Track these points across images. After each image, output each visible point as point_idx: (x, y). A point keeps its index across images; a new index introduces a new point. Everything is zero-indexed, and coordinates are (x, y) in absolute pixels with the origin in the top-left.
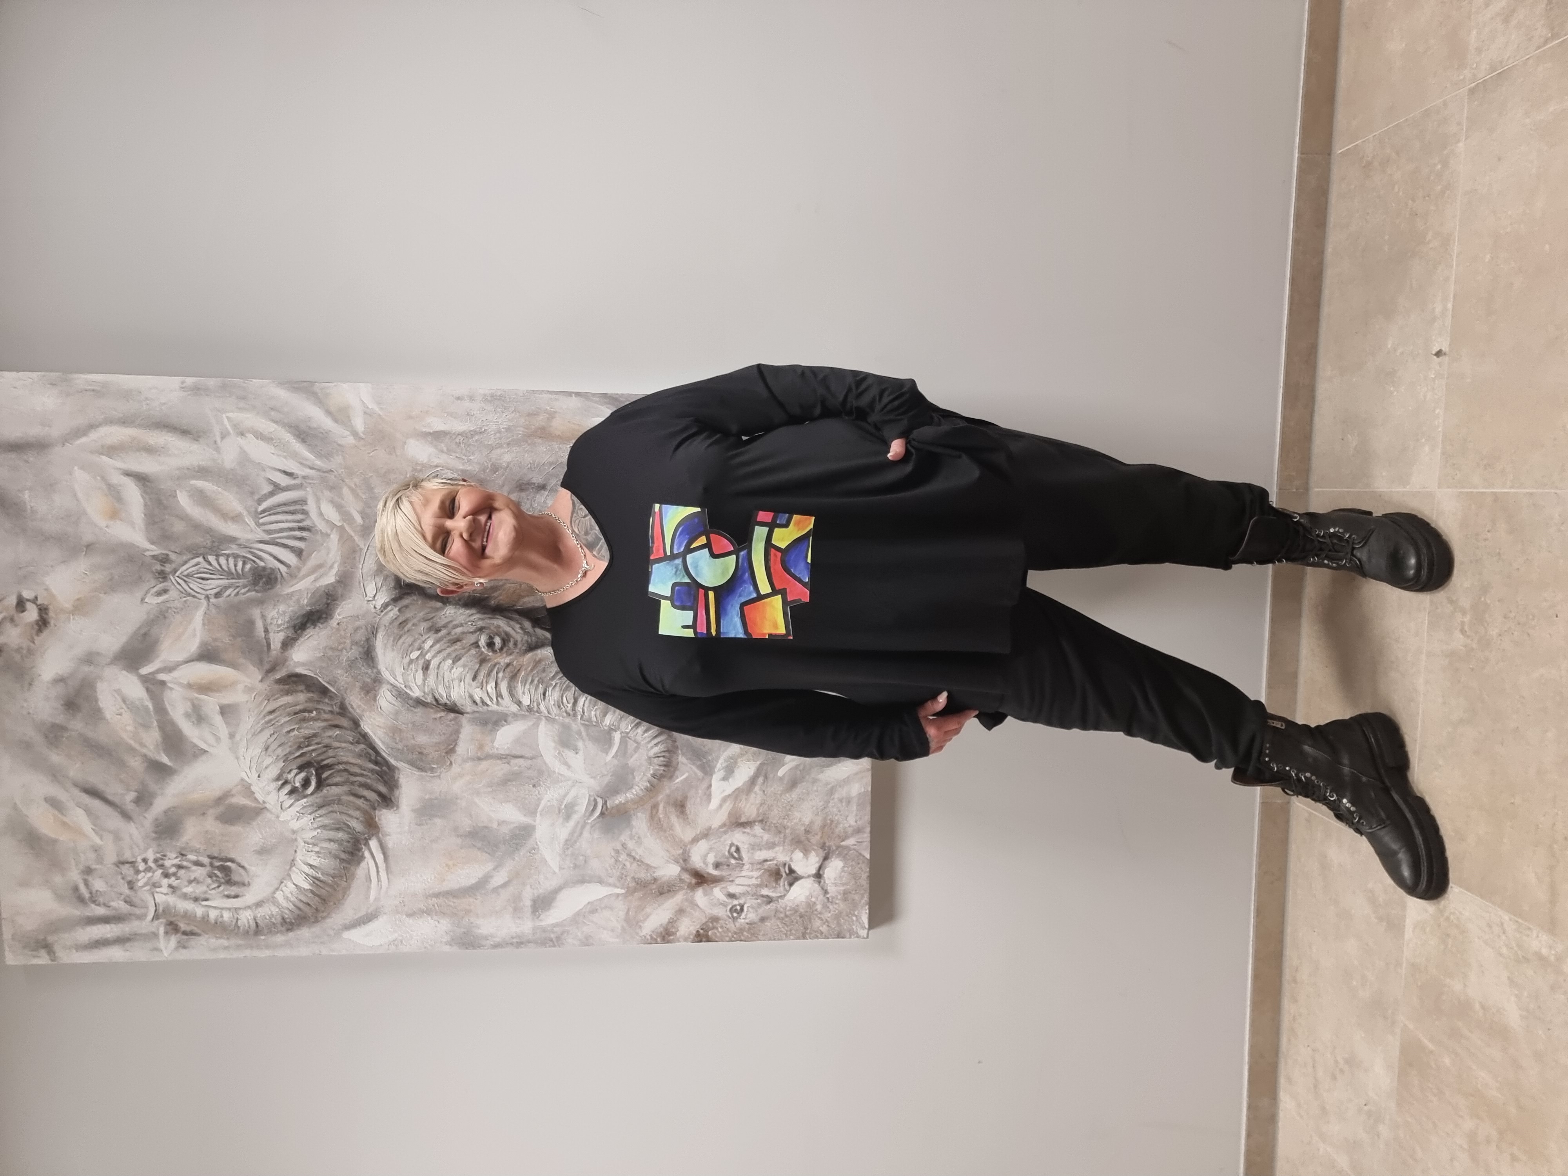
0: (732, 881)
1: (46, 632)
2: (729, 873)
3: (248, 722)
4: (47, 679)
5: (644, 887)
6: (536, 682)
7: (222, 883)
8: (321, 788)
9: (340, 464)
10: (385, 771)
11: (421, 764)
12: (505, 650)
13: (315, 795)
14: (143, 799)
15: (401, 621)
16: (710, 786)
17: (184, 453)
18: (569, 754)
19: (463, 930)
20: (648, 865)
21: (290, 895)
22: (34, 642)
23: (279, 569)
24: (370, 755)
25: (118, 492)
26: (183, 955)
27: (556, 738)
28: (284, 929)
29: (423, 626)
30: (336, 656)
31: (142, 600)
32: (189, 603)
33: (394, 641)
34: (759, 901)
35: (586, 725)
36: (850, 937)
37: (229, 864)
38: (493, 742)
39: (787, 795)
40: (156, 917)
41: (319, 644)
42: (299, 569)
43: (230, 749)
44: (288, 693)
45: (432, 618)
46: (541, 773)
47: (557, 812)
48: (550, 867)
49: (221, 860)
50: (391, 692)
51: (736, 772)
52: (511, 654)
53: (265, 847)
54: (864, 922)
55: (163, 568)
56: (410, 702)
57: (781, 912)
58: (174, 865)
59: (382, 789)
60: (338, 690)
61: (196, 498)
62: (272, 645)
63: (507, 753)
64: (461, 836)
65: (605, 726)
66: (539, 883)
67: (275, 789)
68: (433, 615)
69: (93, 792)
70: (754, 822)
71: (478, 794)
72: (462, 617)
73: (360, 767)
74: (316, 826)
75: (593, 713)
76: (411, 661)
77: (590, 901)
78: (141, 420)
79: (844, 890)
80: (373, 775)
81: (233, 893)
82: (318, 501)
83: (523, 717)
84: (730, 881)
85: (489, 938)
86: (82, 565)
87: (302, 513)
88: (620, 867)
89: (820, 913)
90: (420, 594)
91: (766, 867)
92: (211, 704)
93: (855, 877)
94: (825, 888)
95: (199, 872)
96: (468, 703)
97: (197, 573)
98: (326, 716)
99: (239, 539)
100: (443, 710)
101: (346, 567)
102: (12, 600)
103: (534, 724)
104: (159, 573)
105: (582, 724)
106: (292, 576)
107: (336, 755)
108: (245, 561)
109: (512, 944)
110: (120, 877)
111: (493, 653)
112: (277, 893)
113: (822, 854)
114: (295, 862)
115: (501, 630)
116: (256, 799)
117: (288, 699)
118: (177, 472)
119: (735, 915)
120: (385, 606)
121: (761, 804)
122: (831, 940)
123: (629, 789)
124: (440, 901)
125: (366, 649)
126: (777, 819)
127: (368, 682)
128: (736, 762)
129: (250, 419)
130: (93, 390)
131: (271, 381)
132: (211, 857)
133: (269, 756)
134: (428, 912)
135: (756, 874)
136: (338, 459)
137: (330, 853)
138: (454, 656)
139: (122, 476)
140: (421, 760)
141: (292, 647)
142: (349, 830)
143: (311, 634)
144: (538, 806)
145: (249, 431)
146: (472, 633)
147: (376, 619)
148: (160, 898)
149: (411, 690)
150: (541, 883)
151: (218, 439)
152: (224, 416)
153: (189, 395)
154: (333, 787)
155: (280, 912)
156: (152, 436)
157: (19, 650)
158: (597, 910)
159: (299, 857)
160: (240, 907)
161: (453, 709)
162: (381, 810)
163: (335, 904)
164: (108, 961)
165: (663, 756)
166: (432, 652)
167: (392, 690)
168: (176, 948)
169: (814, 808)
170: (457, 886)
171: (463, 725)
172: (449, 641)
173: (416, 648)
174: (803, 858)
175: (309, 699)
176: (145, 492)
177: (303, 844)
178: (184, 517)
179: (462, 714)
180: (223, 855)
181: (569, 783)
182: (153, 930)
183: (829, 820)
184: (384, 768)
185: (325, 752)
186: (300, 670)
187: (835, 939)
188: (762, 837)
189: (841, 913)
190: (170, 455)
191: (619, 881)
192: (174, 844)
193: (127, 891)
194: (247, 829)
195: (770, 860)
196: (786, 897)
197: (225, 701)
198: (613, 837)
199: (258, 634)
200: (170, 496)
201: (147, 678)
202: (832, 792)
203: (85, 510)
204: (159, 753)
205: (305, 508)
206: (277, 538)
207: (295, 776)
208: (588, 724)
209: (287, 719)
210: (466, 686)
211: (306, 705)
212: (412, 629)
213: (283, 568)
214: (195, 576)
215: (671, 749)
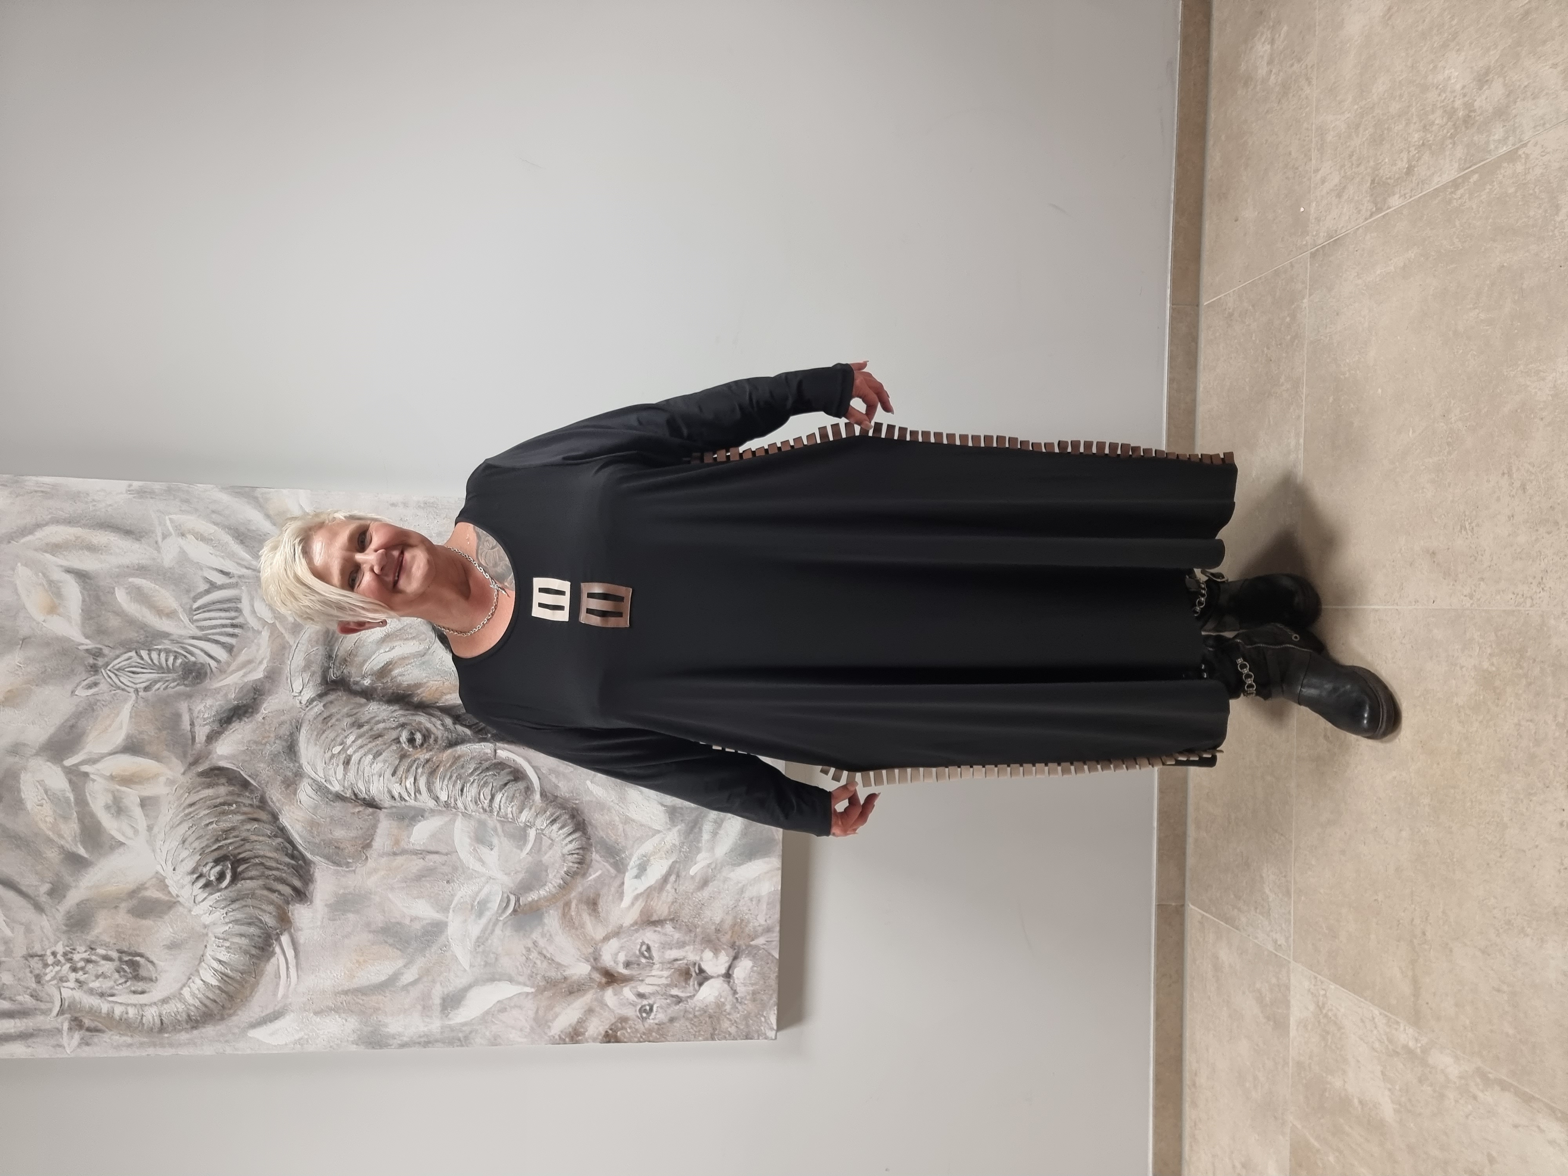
0: (642, 981)
2: (639, 972)
3: (167, 813)
5: (554, 985)
6: (454, 778)
7: (130, 978)
8: (235, 882)
10: (301, 866)
11: (337, 858)
12: (425, 746)
13: (230, 889)
14: (57, 891)
15: (325, 716)
16: (623, 883)
17: (125, 553)
18: (484, 851)
19: (370, 1029)
20: (559, 964)
21: (197, 992)
23: (209, 664)
24: (287, 849)
25: (59, 588)
26: (86, 1052)
27: (472, 834)
28: (188, 1026)
30: (260, 750)
31: (73, 692)
33: (317, 735)
34: (668, 1001)
35: (501, 821)
36: (758, 1039)
37: (138, 959)
38: (409, 838)
39: (699, 894)
40: (61, 1012)
41: (243, 738)
42: (228, 664)
43: (147, 841)
44: (209, 786)
45: (355, 714)
46: (455, 869)
47: (470, 907)
48: (461, 965)
49: (130, 954)
50: (311, 786)
51: (648, 870)
52: (431, 750)
53: (175, 942)
54: (773, 1023)
55: (96, 662)
56: (330, 796)
57: (690, 1013)
58: (82, 959)
59: (297, 883)
60: (259, 783)
61: (133, 595)
62: (196, 738)
63: (423, 848)
64: (374, 932)
65: (521, 822)
66: (449, 980)
67: (189, 882)
68: (357, 710)
69: (7, 883)
70: (665, 920)
71: (392, 889)
72: (385, 713)
73: (277, 861)
74: (228, 921)
75: (509, 809)
76: (333, 756)
77: (500, 998)
78: (87, 520)
79: (754, 990)
80: (288, 869)
81: (140, 989)
82: (252, 600)
83: (440, 812)
84: (640, 981)
85: (397, 1037)
86: (16, 658)
87: (236, 611)
88: (531, 965)
89: (729, 1014)
90: (344, 690)
91: (676, 966)
92: (132, 796)
93: (764, 977)
94: (735, 989)
95: (107, 967)
96: (387, 797)
97: (128, 667)
98: (245, 809)
100: (361, 805)
101: (274, 663)
103: (450, 820)
104: (91, 667)
105: (498, 820)
106: (222, 671)
107: (253, 849)
108: (177, 656)
109: (419, 1043)
110: (28, 970)
111: (414, 749)
112: (185, 989)
113: (732, 953)
114: (205, 957)
115: (422, 726)
116: (169, 893)
117: (209, 792)
118: (117, 570)
119: (644, 1015)
120: (311, 701)
121: (673, 903)
122: (739, 1041)
123: (542, 886)
124: (349, 998)
125: (289, 743)
126: (688, 917)
127: (289, 776)
128: (649, 860)
129: (192, 522)
130: (42, 492)
131: (214, 486)
132: (120, 952)
133: (186, 849)
134: (336, 1010)
135: (666, 973)
137: (240, 948)
138: (375, 751)
139: (64, 574)
140: (337, 854)
141: (216, 740)
142: (261, 925)
143: (237, 727)
144: (451, 902)
145: (189, 532)
146: (393, 729)
147: (300, 714)
148: (66, 993)
149: (331, 783)
150: (451, 981)
151: (160, 539)
152: (167, 517)
153: (134, 497)
154: (248, 881)
155: (185, 1009)
156: (96, 536)
158: (506, 1008)
159: (209, 953)
160: (146, 1003)
161: (371, 804)
162: (294, 905)
163: (242, 1001)
164: (8, 1057)
165: (577, 854)
166: (354, 747)
167: (314, 784)
168: (79, 1045)
169: (725, 907)
170: (365, 983)
171: (381, 820)
172: (371, 737)
173: (338, 743)
174: (713, 957)
175: (229, 792)
176: (84, 588)
177: (214, 939)
178: (120, 613)
179: (380, 809)
180: (132, 949)
181: (483, 879)
182: (57, 1025)
183: (740, 919)
184: (300, 862)
185: (242, 845)
186: (223, 764)
187: (744, 1041)
188: (672, 936)
189: (749, 1013)
190: (111, 554)
191: (529, 979)
192: (84, 937)
193: (34, 985)
194: (159, 924)
195: (680, 960)
196: (696, 997)
197: (146, 793)
198: (524, 935)
199: (183, 727)
200: (108, 592)
201: (71, 769)
202: (742, 891)
203: (24, 605)
204: (76, 845)
205: (239, 606)
206: (210, 634)
207: (211, 870)
208: (504, 821)
209: (207, 812)
210: (386, 781)
211: (226, 798)
212: (335, 725)
213: (213, 664)
214: (127, 670)
215: (585, 846)
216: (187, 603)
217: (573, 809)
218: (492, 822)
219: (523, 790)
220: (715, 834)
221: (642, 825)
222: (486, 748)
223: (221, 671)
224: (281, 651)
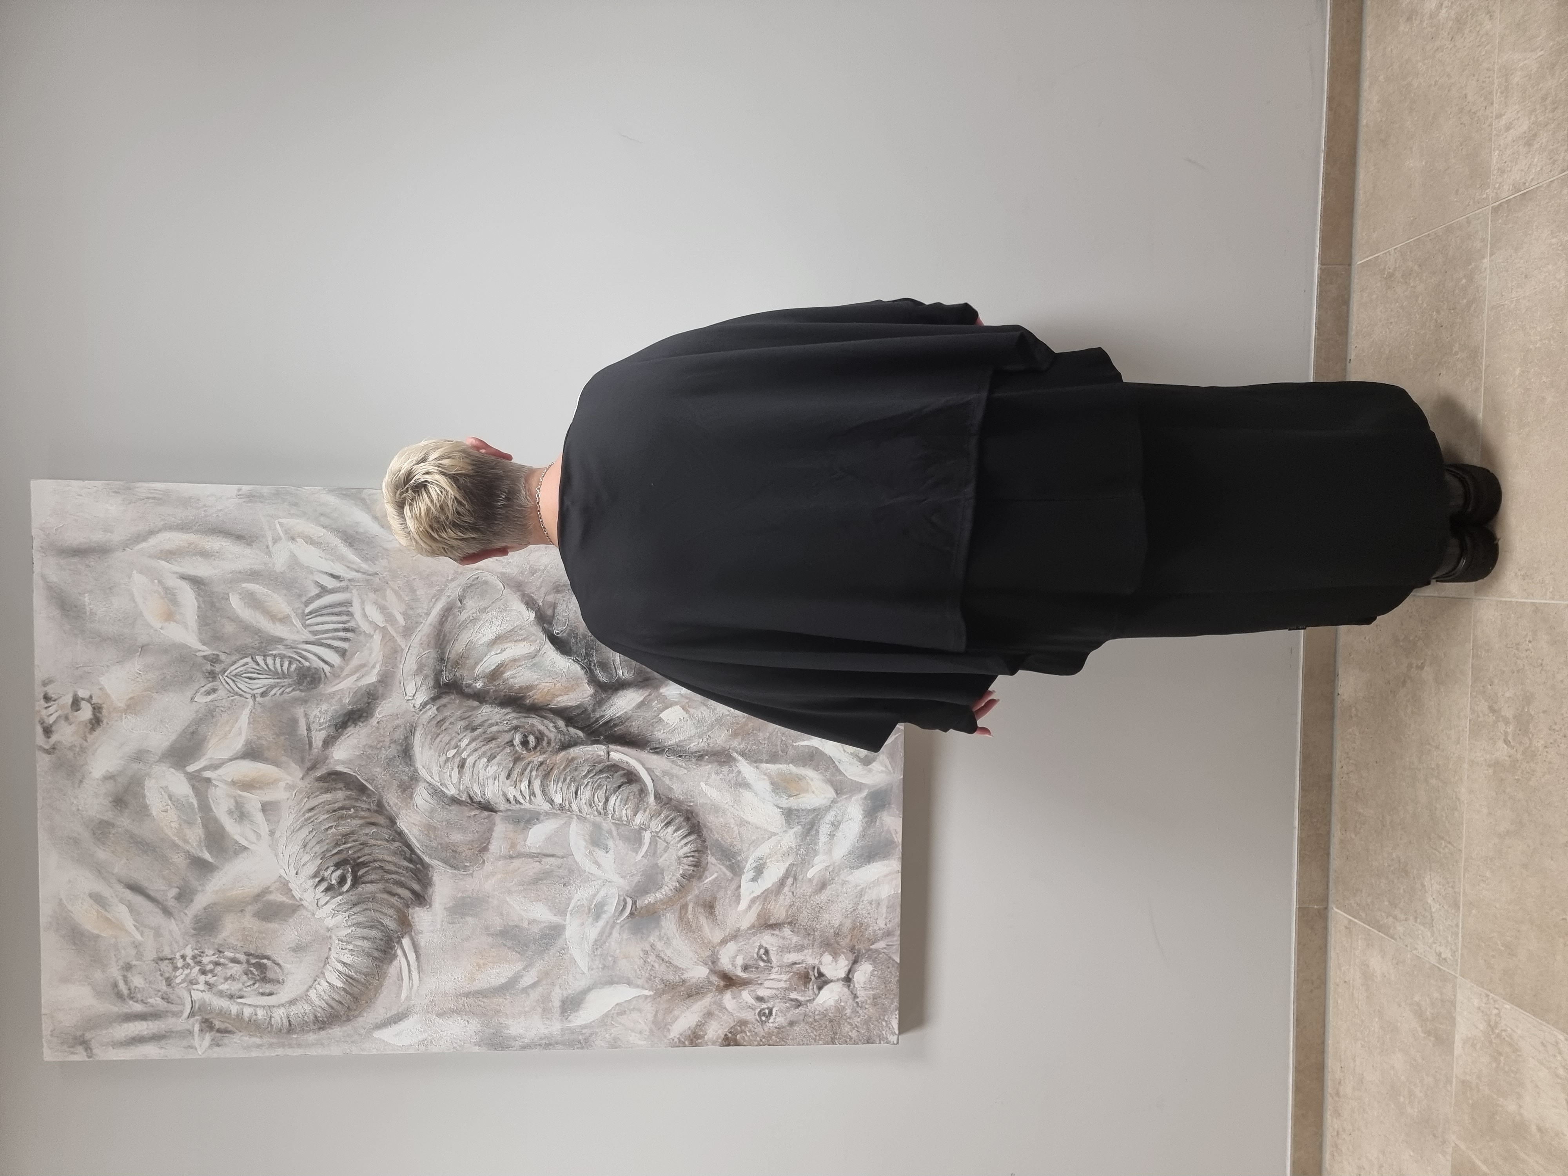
0: (761, 984)
1: (99, 730)
2: (758, 976)
3: (288, 819)
4: (97, 777)
5: (673, 989)
6: (568, 781)
8: (356, 886)
9: (385, 567)
10: (419, 869)
11: (455, 862)
12: (538, 748)
13: (351, 893)
14: (185, 895)
15: (439, 720)
16: (740, 886)
17: (237, 558)
18: (599, 853)
19: (492, 1031)
20: (676, 967)
21: (323, 993)
22: (86, 740)
23: (323, 669)
24: (406, 853)
25: (174, 595)
26: (217, 1053)
27: (587, 837)
28: (315, 1027)
29: (461, 724)
30: (375, 754)
31: (192, 699)
32: (236, 701)
33: (431, 739)
34: (787, 1004)
35: (616, 823)
36: (880, 1043)
37: (265, 961)
38: (525, 841)
39: (816, 896)
40: (192, 1014)
41: (358, 742)
43: (269, 846)
44: (327, 790)
45: (468, 717)
46: (571, 872)
47: (587, 912)
48: (580, 968)
49: (257, 957)
50: (427, 790)
51: (765, 872)
52: (544, 753)
53: (301, 945)
54: (894, 1027)
55: (213, 668)
56: (446, 800)
57: (810, 1017)
58: (211, 962)
59: (416, 887)
60: (376, 787)
61: (246, 601)
62: (313, 743)
63: (539, 851)
64: (492, 935)
65: (636, 824)
66: (568, 982)
67: (311, 886)
68: (470, 714)
69: (135, 888)
70: (783, 923)
71: (510, 892)
72: (498, 716)
73: (395, 865)
74: (350, 924)
75: (624, 812)
76: (447, 760)
77: (619, 1002)
78: (199, 526)
79: (874, 995)
80: (407, 872)
81: (267, 991)
82: (363, 603)
83: (555, 815)
84: (758, 984)
85: (518, 1039)
86: (136, 665)
87: (347, 615)
88: (649, 968)
89: (849, 1018)
90: (457, 693)
91: (795, 970)
92: (253, 801)
93: (885, 982)
94: (855, 993)
95: (235, 969)
96: (502, 800)
97: (245, 673)
98: (363, 813)
99: (285, 639)
100: (477, 809)
101: (387, 667)
102: (69, 699)
103: (565, 823)
104: (209, 673)
105: (613, 823)
106: (336, 676)
107: (372, 853)
108: (291, 660)
109: (540, 1045)
110: (159, 973)
111: (527, 751)
112: (311, 991)
113: (852, 957)
114: (329, 960)
115: (535, 729)
117: (327, 797)
118: (230, 575)
119: (764, 1018)
120: (424, 705)
121: (790, 906)
122: (861, 1046)
123: (659, 889)
124: (470, 1000)
125: (404, 747)
126: (806, 921)
127: (405, 780)
128: (765, 863)
129: (301, 525)
130: (154, 498)
131: (322, 488)
132: (248, 954)
133: (307, 853)
134: (457, 1012)
135: (785, 977)
136: (384, 562)
137: (363, 951)
138: (489, 754)
139: (179, 580)
140: (455, 858)
141: (333, 745)
142: (383, 928)
143: (352, 732)
144: (568, 905)
145: (299, 536)
147: (414, 718)
148: (196, 995)
149: (446, 787)
150: (570, 984)
152: (276, 521)
153: (244, 502)
154: (368, 885)
155: (312, 1011)
156: (209, 541)
157: (71, 748)
158: (625, 1011)
159: (333, 955)
160: (274, 1004)
161: (487, 807)
162: (414, 908)
163: (367, 1002)
164: (142, 1058)
165: (693, 856)
166: (468, 751)
167: (429, 788)
168: (210, 1047)
169: (844, 910)
170: (485, 985)
171: (497, 823)
172: (484, 740)
173: (451, 747)
174: (833, 961)
175: (347, 797)
176: (199, 595)
177: (337, 942)
178: (235, 619)
179: (496, 812)
180: (259, 952)
181: (599, 882)
182: (189, 1027)
183: (859, 922)
184: (419, 866)
185: (361, 850)
186: (340, 768)
187: (864, 1045)
188: (790, 939)
189: (870, 1017)
190: (223, 559)
191: (647, 982)
192: (212, 940)
193: (165, 988)
194: (284, 926)
195: (799, 963)
196: (815, 1002)
197: (267, 798)
198: (642, 938)
199: (300, 732)
200: (223, 598)
201: (193, 775)
202: (861, 895)
203: (141, 612)
204: (201, 850)
205: (350, 610)
206: (322, 639)
207: (332, 874)
208: (619, 823)
209: (326, 816)
210: (500, 784)
211: (344, 802)
212: (450, 728)
213: (327, 668)
214: (243, 676)
215: (700, 849)
216: (299, 608)
217: (687, 811)
218: (607, 824)
219: (637, 793)
220: (832, 836)
221: (757, 828)
222: (599, 750)
223: (334, 675)
224: (393, 655)
